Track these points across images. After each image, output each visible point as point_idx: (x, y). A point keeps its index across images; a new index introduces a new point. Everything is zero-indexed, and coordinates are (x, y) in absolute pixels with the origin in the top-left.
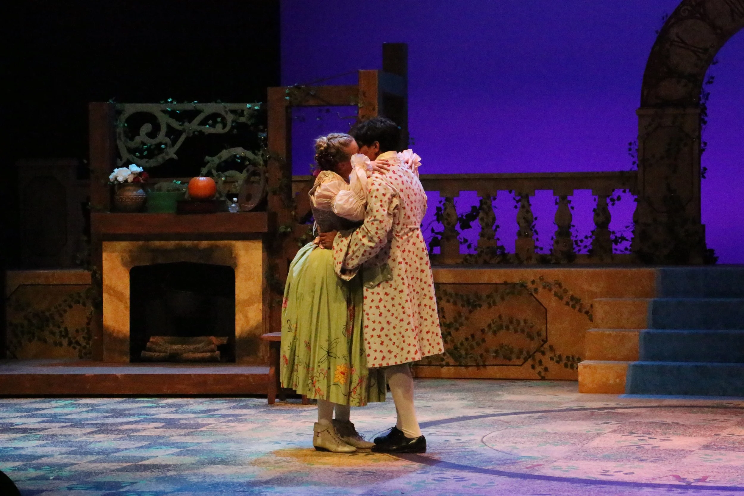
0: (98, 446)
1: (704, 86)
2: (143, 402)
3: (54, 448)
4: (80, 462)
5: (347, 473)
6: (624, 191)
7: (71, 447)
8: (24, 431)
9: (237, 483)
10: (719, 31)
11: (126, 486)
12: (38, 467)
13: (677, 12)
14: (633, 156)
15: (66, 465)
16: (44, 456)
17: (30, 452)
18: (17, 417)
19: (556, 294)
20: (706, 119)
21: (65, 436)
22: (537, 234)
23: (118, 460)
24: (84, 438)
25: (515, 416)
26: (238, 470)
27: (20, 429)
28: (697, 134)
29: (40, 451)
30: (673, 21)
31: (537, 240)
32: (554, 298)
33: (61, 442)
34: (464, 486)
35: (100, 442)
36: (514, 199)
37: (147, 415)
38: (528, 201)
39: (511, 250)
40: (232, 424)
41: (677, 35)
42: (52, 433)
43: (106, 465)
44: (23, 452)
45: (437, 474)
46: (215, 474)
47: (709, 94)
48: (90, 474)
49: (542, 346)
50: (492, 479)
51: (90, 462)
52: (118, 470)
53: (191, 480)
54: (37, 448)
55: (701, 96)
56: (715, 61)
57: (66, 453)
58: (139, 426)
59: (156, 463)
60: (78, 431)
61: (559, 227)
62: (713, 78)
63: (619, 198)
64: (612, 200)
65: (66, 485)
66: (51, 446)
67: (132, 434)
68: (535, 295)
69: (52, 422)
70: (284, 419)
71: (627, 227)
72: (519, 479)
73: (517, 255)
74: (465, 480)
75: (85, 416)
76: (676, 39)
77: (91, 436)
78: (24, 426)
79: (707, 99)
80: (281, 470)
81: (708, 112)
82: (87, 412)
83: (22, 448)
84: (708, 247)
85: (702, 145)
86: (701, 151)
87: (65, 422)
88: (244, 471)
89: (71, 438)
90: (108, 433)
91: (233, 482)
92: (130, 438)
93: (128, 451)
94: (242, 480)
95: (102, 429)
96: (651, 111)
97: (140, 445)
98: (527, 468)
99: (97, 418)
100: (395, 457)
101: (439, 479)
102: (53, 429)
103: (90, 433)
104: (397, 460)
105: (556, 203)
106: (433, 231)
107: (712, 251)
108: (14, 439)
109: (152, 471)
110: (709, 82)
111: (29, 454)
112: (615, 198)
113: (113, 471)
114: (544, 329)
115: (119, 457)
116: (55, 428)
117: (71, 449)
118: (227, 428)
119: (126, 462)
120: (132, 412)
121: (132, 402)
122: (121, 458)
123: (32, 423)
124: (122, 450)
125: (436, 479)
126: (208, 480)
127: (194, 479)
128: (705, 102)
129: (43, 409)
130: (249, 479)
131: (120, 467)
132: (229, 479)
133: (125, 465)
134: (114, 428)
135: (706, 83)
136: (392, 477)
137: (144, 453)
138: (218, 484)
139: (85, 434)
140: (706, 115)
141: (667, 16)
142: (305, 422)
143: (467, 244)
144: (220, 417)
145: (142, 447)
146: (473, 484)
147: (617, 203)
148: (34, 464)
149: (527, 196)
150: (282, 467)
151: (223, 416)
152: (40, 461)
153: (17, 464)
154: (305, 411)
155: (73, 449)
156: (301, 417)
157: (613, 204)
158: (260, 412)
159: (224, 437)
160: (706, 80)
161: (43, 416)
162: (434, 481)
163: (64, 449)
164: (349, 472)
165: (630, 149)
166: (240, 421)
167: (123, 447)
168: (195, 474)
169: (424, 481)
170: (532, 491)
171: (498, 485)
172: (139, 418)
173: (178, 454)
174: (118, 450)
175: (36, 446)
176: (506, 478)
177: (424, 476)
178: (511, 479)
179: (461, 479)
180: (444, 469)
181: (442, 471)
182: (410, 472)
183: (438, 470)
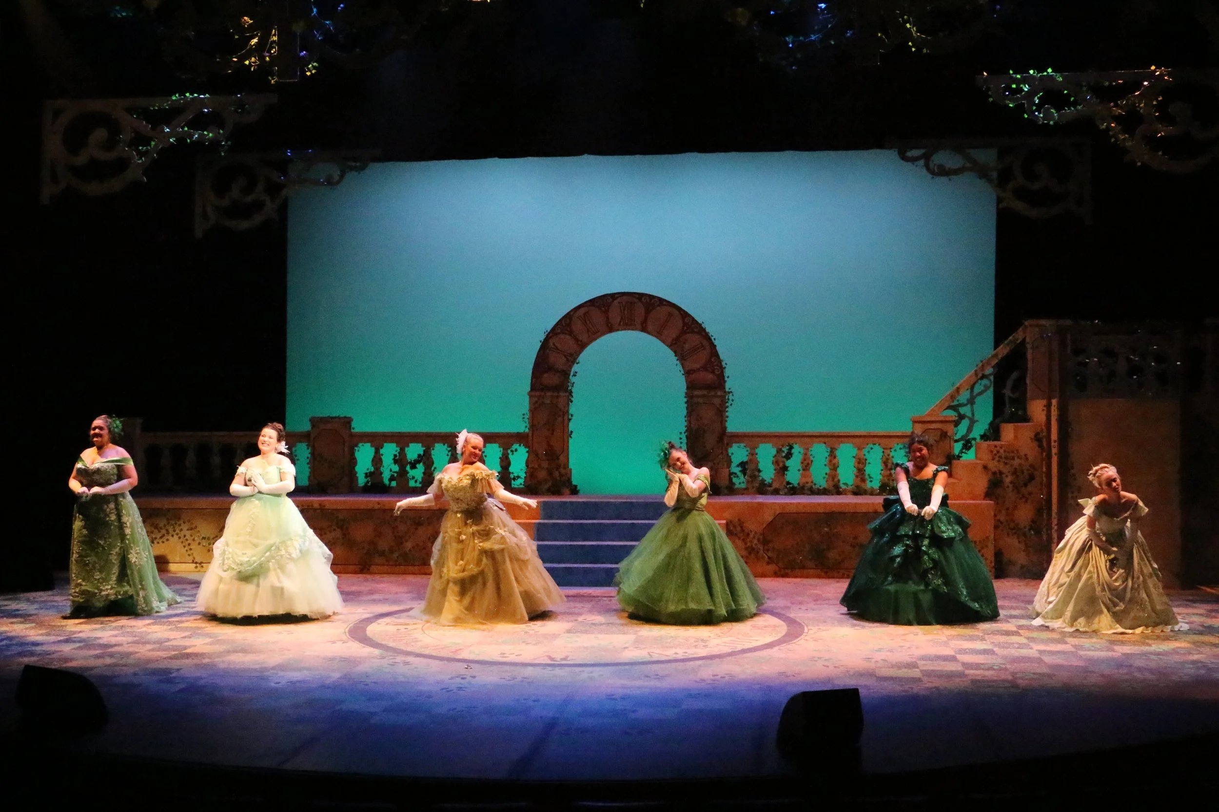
0: (154, 637)
1: (571, 377)
3: (124, 638)
4: (141, 651)
5: (330, 660)
6: (520, 445)
7: (135, 637)
9: (252, 669)
10: (579, 343)
11: (174, 672)
12: (111, 655)
13: (553, 329)
14: (526, 423)
15: (131, 653)
16: (116, 645)
17: (106, 641)
20: (572, 399)
21: (131, 627)
23: (169, 649)
24: (144, 629)
26: (253, 658)
29: (113, 640)
30: (551, 335)
34: (409, 669)
35: (156, 632)
36: (447, 449)
37: (189, 607)
41: (554, 344)
42: (121, 624)
43: (160, 653)
44: (101, 641)
45: (391, 659)
46: (237, 662)
47: (574, 383)
48: (149, 661)
50: (427, 663)
51: (149, 650)
52: (169, 658)
53: (220, 667)
55: (569, 384)
56: (578, 362)
57: (132, 643)
59: (195, 651)
62: (576, 372)
63: (516, 450)
64: (512, 451)
66: (121, 636)
67: (179, 626)
71: (521, 470)
72: (446, 662)
74: (410, 664)
76: (553, 347)
77: (149, 627)
79: (573, 386)
80: (283, 657)
81: (573, 394)
84: (574, 483)
85: (570, 416)
86: (570, 420)
88: (257, 658)
89: (135, 629)
90: (161, 625)
91: (249, 669)
92: (178, 629)
93: (175, 641)
94: (256, 667)
96: (538, 394)
97: (183, 635)
98: (452, 652)
100: (362, 645)
101: (393, 663)
103: (149, 624)
104: (364, 647)
106: (391, 470)
107: (576, 486)
108: (95, 630)
109: (193, 659)
110: (574, 375)
111: (106, 643)
112: (514, 450)
113: (165, 658)
115: (169, 646)
117: (135, 639)
119: (174, 651)
122: (171, 647)
124: (172, 640)
125: (390, 663)
126: (231, 666)
127: (222, 666)
128: (572, 388)
130: (260, 665)
131: (169, 655)
132: (246, 666)
133: (173, 653)
136: (360, 663)
137: (186, 643)
138: (238, 670)
139: (145, 625)
140: (572, 397)
141: (547, 331)
143: (414, 480)
145: (184, 637)
146: (416, 668)
147: (515, 453)
148: (109, 652)
150: (283, 655)
152: (113, 650)
153: (96, 652)
155: (137, 638)
157: (513, 454)
160: (572, 374)
162: (389, 666)
163: (130, 639)
164: (331, 658)
165: (524, 418)
167: (172, 637)
168: (223, 662)
169: (382, 665)
171: (432, 667)
173: (211, 644)
174: (168, 640)
175: (111, 636)
176: (437, 662)
177: (383, 661)
178: (441, 663)
179: (407, 663)
180: (396, 655)
181: (395, 656)
182: (373, 658)
183: (391, 656)
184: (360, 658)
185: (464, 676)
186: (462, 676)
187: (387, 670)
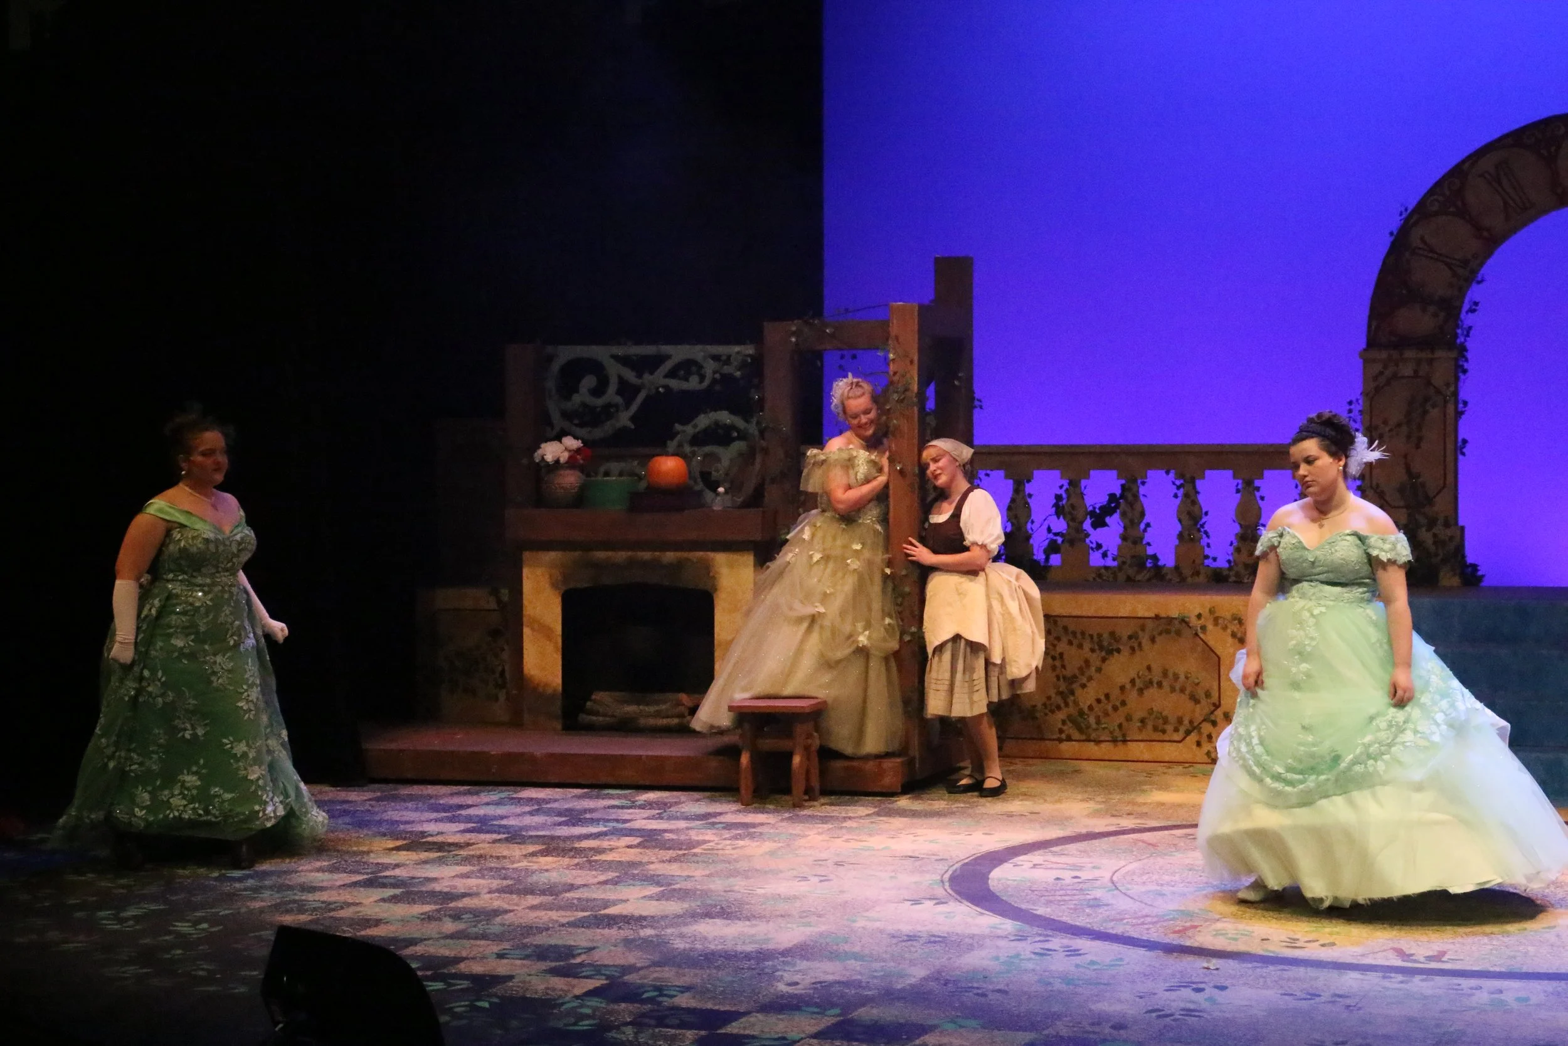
0: (542, 879)
1: (1463, 315)
2: (611, 797)
3: (481, 881)
4: (516, 908)
5: (905, 938)
7: (505, 878)
8: (440, 847)
9: (741, 953)
10: (1485, 234)
11: (580, 954)
12: (456, 916)
13: (1421, 204)
15: (496, 913)
16: (464, 895)
17: (447, 887)
18: (431, 820)
19: (1234, 635)
20: (1466, 366)
21: (498, 858)
22: (1208, 537)
23: (570, 906)
24: (524, 864)
25: (1166, 832)
26: (746, 930)
27: (434, 843)
28: (1452, 389)
29: (461, 885)
30: (1415, 217)
31: (1208, 545)
32: (1230, 640)
33: (491, 869)
34: (1077, 966)
35: (547, 870)
36: (1174, 483)
37: (617, 821)
38: (1194, 487)
39: (1168, 560)
40: (741, 843)
41: (1422, 239)
42: (478, 853)
43: (554, 915)
44: (437, 887)
45: (1039, 941)
46: (710, 936)
47: (1470, 328)
48: (530, 930)
49: (1212, 713)
50: (1120, 954)
51: (533, 908)
52: (572, 924)
53: (676, 946)
54: (457, 879)
55: (1459, 331)
56: (1479, 279)
57: (499, 891)
58: (605, 843)
59: (625, 913)
60: (516, 851)
61: (1241, 526)
62: (1476, 304)
65: (496, 949)
66: (477, 877)
67: (595, 858)
68: (1202, 636)
69: (479, 831)
70: (819, 834)
72: (1160, 953)
73: (1177, 568)
74: (1080, 955)
75: (528, 820)
76: (1420, 244)
77: (535, 859)
78: (440, 839)
79: (1468, 335)
80: (808, 930)
81: (1469, 355)
82: (531, 813)
83: (435, 879)
84: (1470, 559)
85: (1461, 405)
86: (1459, 414)
87: (499, 833)
88: (753, 931)
89: (506, 863)
90: (558, 855)
91: (736, 951)
92: (592, 865)
93: (586, 889)
94: (749, 948)
95: (552, 847)
96: (1383, 354)
97: (602, 878)
98: (1175, 932)
99: (543, 826)
100: (979, 909)
101: (1042, 951)
102: (480, 845)
103: (533, 854)
104: (982, 914)
105: (1238, 491)
106: (1049, 530)
107: (1474, 567)
108: (425, 862)
109: (620, 928)
110: (1472, 311)
111: (446, 890)
113: (563, 925)
114: (1216, 687)
115: (573, 899)
116: (483, 842)
117: (506, 883)
118: (733, 849)
119: (583, 910)
120: (595, 815)
121: (598, 797)
122: (575, 901)
123: (451, 832)
124: (579, 887)
125: (1036, 951)
126: (699, 946)
127: (680, 945)
128: (1465, 340)
129: (469, 806)
130: (757, 946)
131: (572, 919)
132: (729, 946)
133: (581, 914)
134: (568, 845)
135: (1467, 312)
136: (971, 948)
137: (610, 894)
138: (713, 953)
139: (525, 856)
140: (1467, 360)
141: (1406, 210)
142: (847, 841)
143: (1101, 551)
144: (724, 828)
145: (605, 883)
146: (1092, 963)
148: (451, 909)
149: (1193, 480)
150: (809, 925)
151: (729, 826)
152: (460, 904)
153: (427, 908)
154: (850, 818)
155: (510, 882)
156: (844, 831)
158: (782, 820)
159: (728, 865)
160: (1466, 307)
161: (469, 819)
162: (1033, 956)
163: (495, 883)
164: (908, 936)
165: (1350, 411)
166: (752, 836)
167: (579, 881)
168: (682, 936)
169: (1018, 955)
170: (1178, 976)
171: (1128, 964)
172: (606, 827)
173: (659, 897)
174: (572, 887)
176: (1142, 952)
177: (1020, 945)
178: (1148, 954)
179: (1074, 952)
180: (1050, 933)
181: (1048, 936)
182: (998, 937)
183: (1040, 935)
184: (972, 937)
185: (1201, 986)
186: (1194, 986)
187: (1030, 966)
